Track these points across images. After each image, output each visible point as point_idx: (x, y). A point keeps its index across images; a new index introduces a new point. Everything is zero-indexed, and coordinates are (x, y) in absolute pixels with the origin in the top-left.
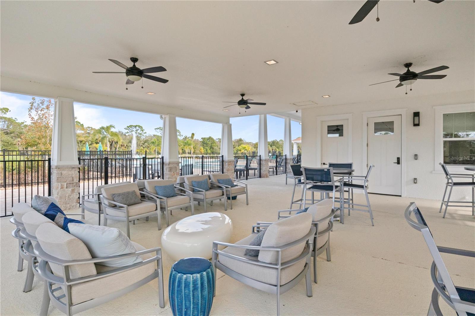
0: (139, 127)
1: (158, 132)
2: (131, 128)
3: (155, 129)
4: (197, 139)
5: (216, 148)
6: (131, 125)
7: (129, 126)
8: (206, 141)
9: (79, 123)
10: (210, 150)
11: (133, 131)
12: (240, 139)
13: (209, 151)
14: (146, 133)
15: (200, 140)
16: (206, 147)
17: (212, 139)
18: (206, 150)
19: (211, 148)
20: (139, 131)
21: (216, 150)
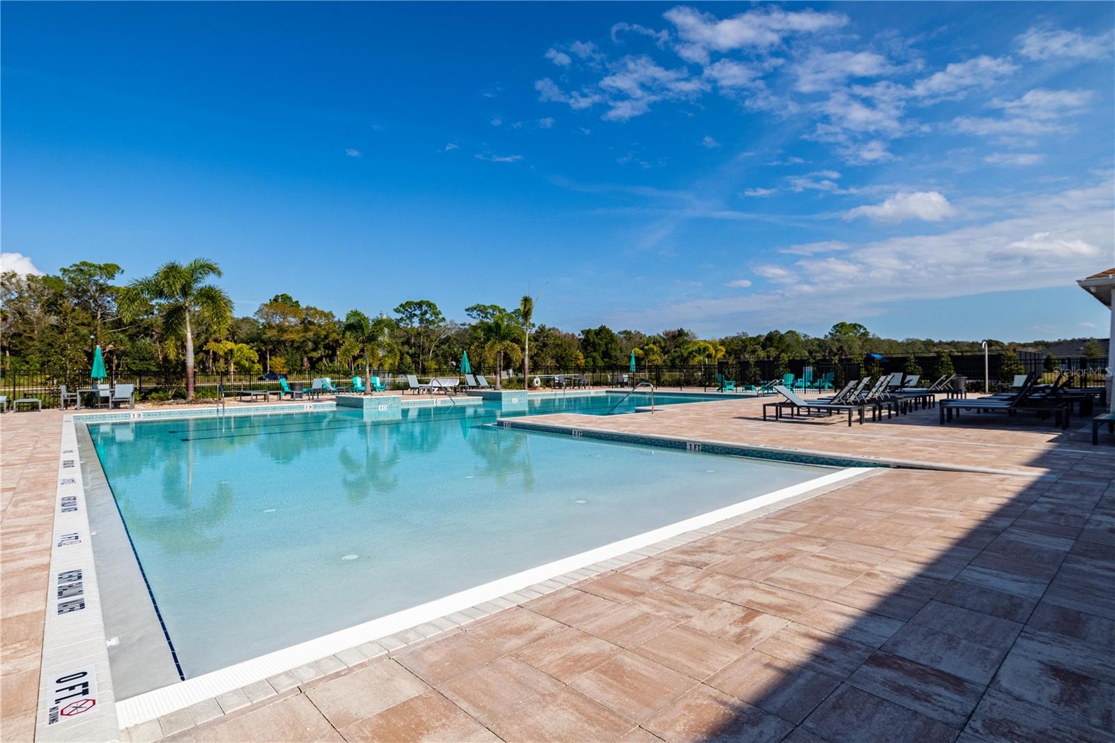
0: (430, 305)
1: (474, 318)
2: (411, 308)
3: (467, 310)
4: (570, 333)
5: (618, 353)
6: (409, 300)
7: (404, 303)
8: (593, 338)
9: (290, 299)
10: (603, 361)
11: (415, 315)
12: (678, 331)
13: (600, 363)
14: (444, 319)
15: (579, 335)
16: (594, 354)
17: (608, 332)
18: (593, 361)
19: (606, 354)
20: (428, 316)
21: (619, 359)
